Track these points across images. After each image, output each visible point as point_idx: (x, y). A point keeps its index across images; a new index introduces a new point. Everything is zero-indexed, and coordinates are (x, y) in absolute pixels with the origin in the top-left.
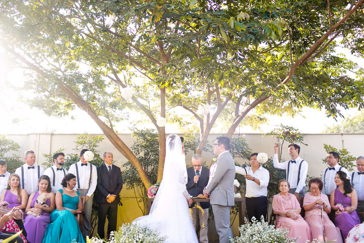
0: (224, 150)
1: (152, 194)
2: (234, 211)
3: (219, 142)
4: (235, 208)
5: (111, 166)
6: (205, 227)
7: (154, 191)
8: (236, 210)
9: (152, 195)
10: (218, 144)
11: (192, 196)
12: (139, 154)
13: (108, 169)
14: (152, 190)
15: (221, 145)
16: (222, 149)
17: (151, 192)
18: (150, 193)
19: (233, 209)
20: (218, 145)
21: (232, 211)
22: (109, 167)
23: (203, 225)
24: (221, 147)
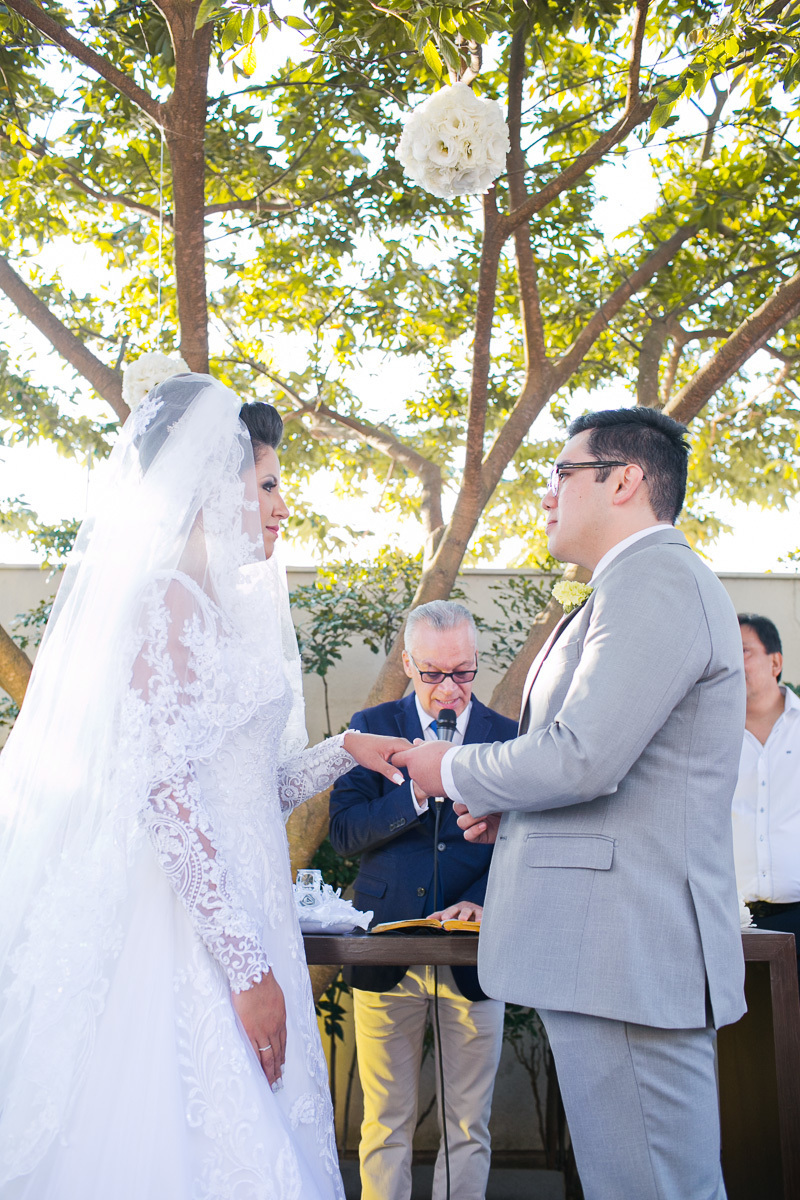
0: (646, 512)
3: (595, 446)
6: (472, 1141)
10: (592, 459)
11: (370, 915)
15: (618, 473)
16: (623, 503)
20: (591, 474)
23: (464, 1125)
24: (621, 492)
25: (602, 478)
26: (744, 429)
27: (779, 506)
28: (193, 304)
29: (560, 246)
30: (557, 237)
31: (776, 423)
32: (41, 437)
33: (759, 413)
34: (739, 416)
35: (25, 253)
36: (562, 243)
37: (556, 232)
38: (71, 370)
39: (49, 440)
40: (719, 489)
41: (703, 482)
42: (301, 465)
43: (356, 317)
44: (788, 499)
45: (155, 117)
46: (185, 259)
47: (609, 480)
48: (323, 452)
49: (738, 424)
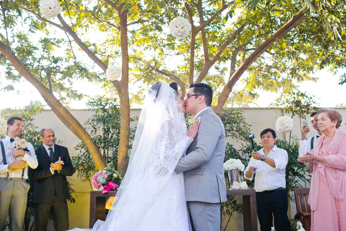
1: (99, 184)
2: (229, 211)
4: (230, 206)
5: (53, 147)
7: (102, 180)
8: (231, 209)
9: (99, 186)
12: (96, 131)
13: (49, 152)
14: (99, 178)
15: (200, 96)
16: (200, 103)
17: (96, 180)
18: (96, 183)
19: (228, 207)
21: (226, 211)
22: (49, 149)
24: (200, 101)
25: (196, 98)
26: (265, 72)
27: (275, 91)
28: (124, 44)
29: (214, 29)
30: (214, 26)
31: (273, 70)
32: (84, 78)
33: (269, 68)
34: (264, 68)
35: (82, 34)
36: (215, 28)
37: (213, 25)
38: (93, 62)
39: (86, 78)
40: (260, 87)
41: (255, 86)
42: (152, 81)
43: (164, 46)
44: (277, 90)
45: (116, 9)
46: (123, 41)
47: (198, 98)
48: (157, 78)
49: (263, 70)
